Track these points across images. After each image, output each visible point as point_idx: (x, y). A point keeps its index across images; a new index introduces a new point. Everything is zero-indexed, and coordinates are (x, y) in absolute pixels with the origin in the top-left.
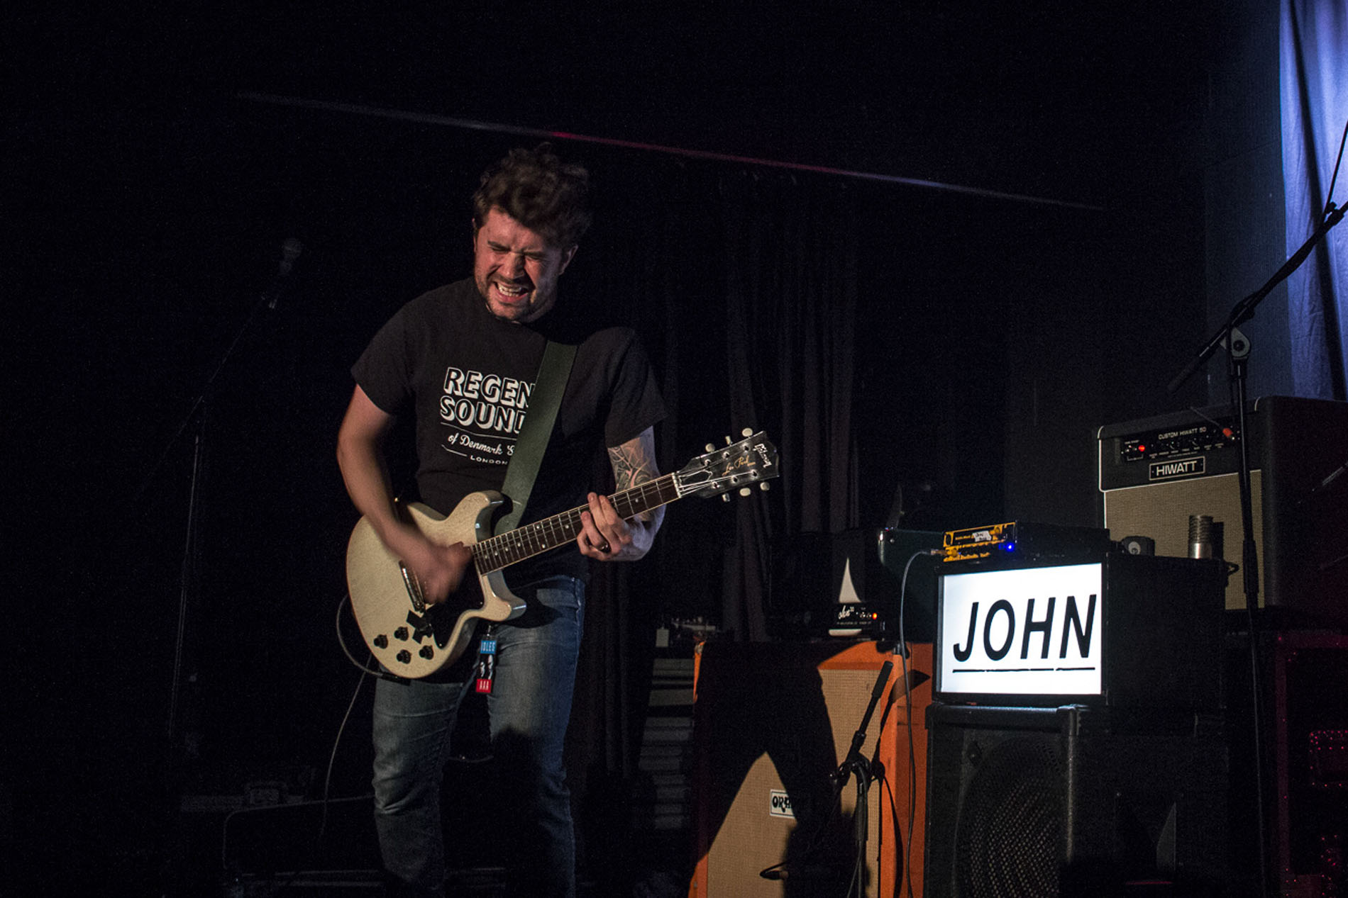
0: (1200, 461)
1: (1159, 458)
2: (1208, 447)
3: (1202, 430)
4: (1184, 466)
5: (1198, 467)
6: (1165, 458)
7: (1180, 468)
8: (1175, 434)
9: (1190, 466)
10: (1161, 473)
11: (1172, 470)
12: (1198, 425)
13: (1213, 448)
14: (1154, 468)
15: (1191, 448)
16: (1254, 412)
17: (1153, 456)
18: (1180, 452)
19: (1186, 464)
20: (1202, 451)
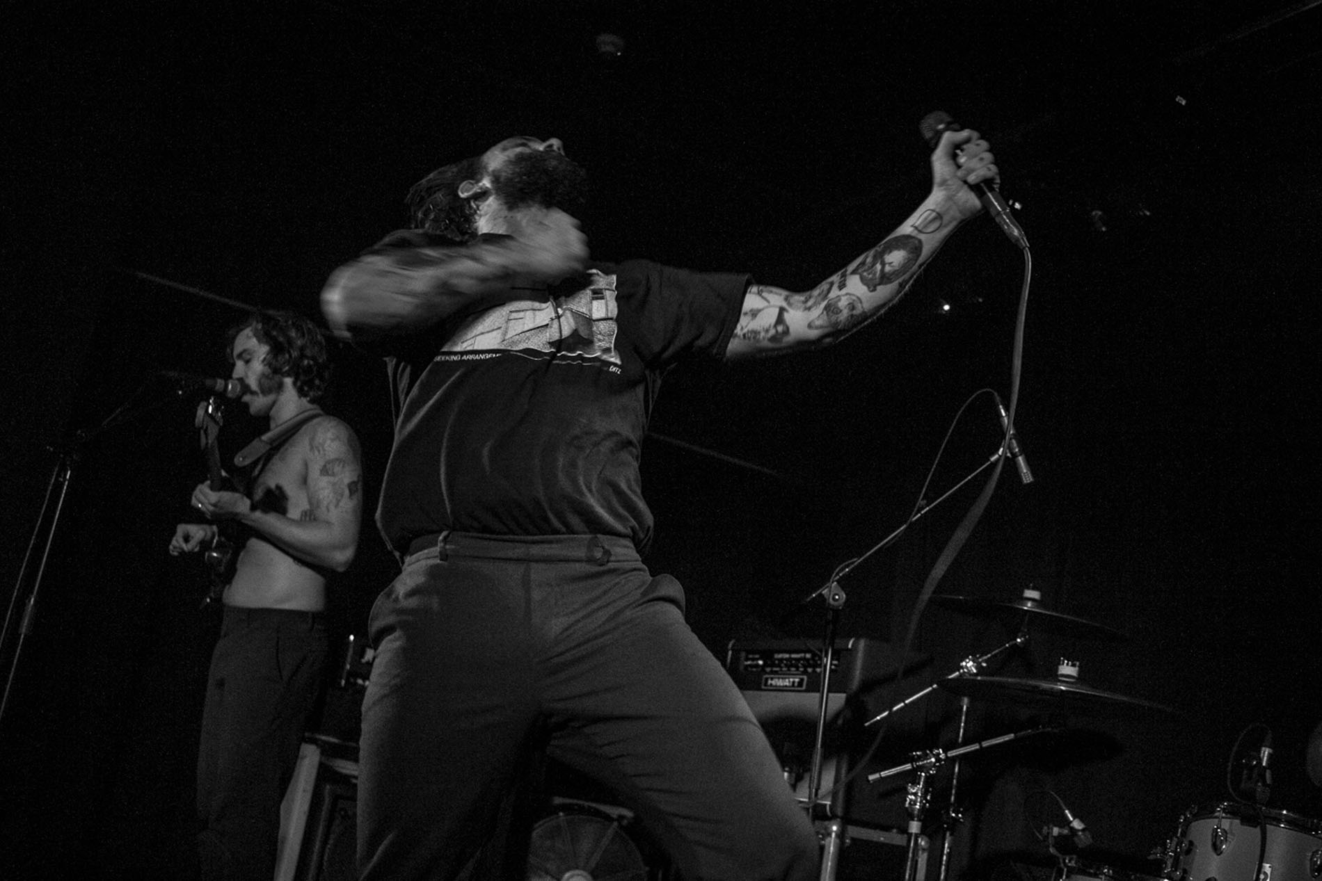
0: (802, 680)
1: (772, 672)
2: (810, 670)
3: (808, 656)
4: (789, 681)
5: (800, 684)
6: (776, 672)
7: (787, 683)
8: (787, 656)
9: (794, 682)
10: (771, 684)
11: (780, 683)
12: (805, 652)
13: (814, 671)
14: (767, 679)
15: (797, 668)
16: (848, 650)
17: (768, 669)
18: (789, 670)
19: (791, 680)
20: (805, 672)
